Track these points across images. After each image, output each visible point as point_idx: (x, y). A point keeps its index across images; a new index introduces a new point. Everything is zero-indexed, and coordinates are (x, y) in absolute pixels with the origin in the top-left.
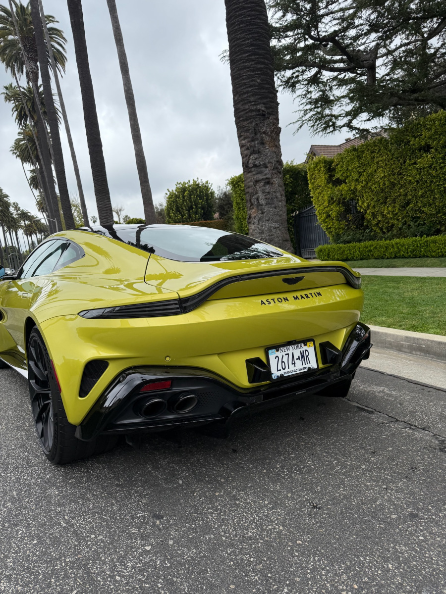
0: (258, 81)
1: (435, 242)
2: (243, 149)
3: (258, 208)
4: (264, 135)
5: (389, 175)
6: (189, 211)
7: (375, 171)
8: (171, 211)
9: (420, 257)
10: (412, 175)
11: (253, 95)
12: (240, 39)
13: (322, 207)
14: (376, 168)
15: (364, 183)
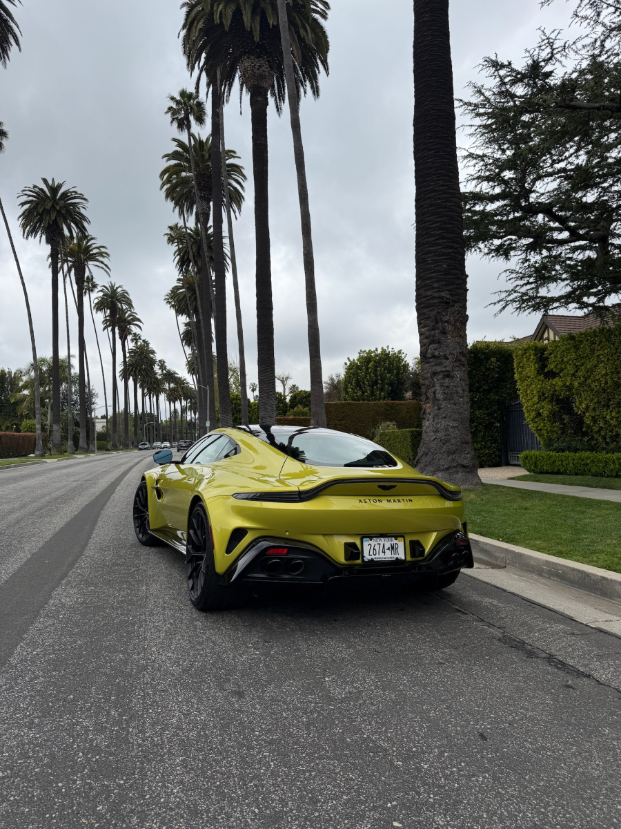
0: (444, 266)
2: (422, 337)
3: (434, 403)
4: (446, 324)
5: (612, 373)
6: (372, 387)
7: (596, 366)
8: (349, 385)
11: (437, 282)
12: (427, 222)
13: (530, 403)
14: (596, 362)
15: (582, 379)
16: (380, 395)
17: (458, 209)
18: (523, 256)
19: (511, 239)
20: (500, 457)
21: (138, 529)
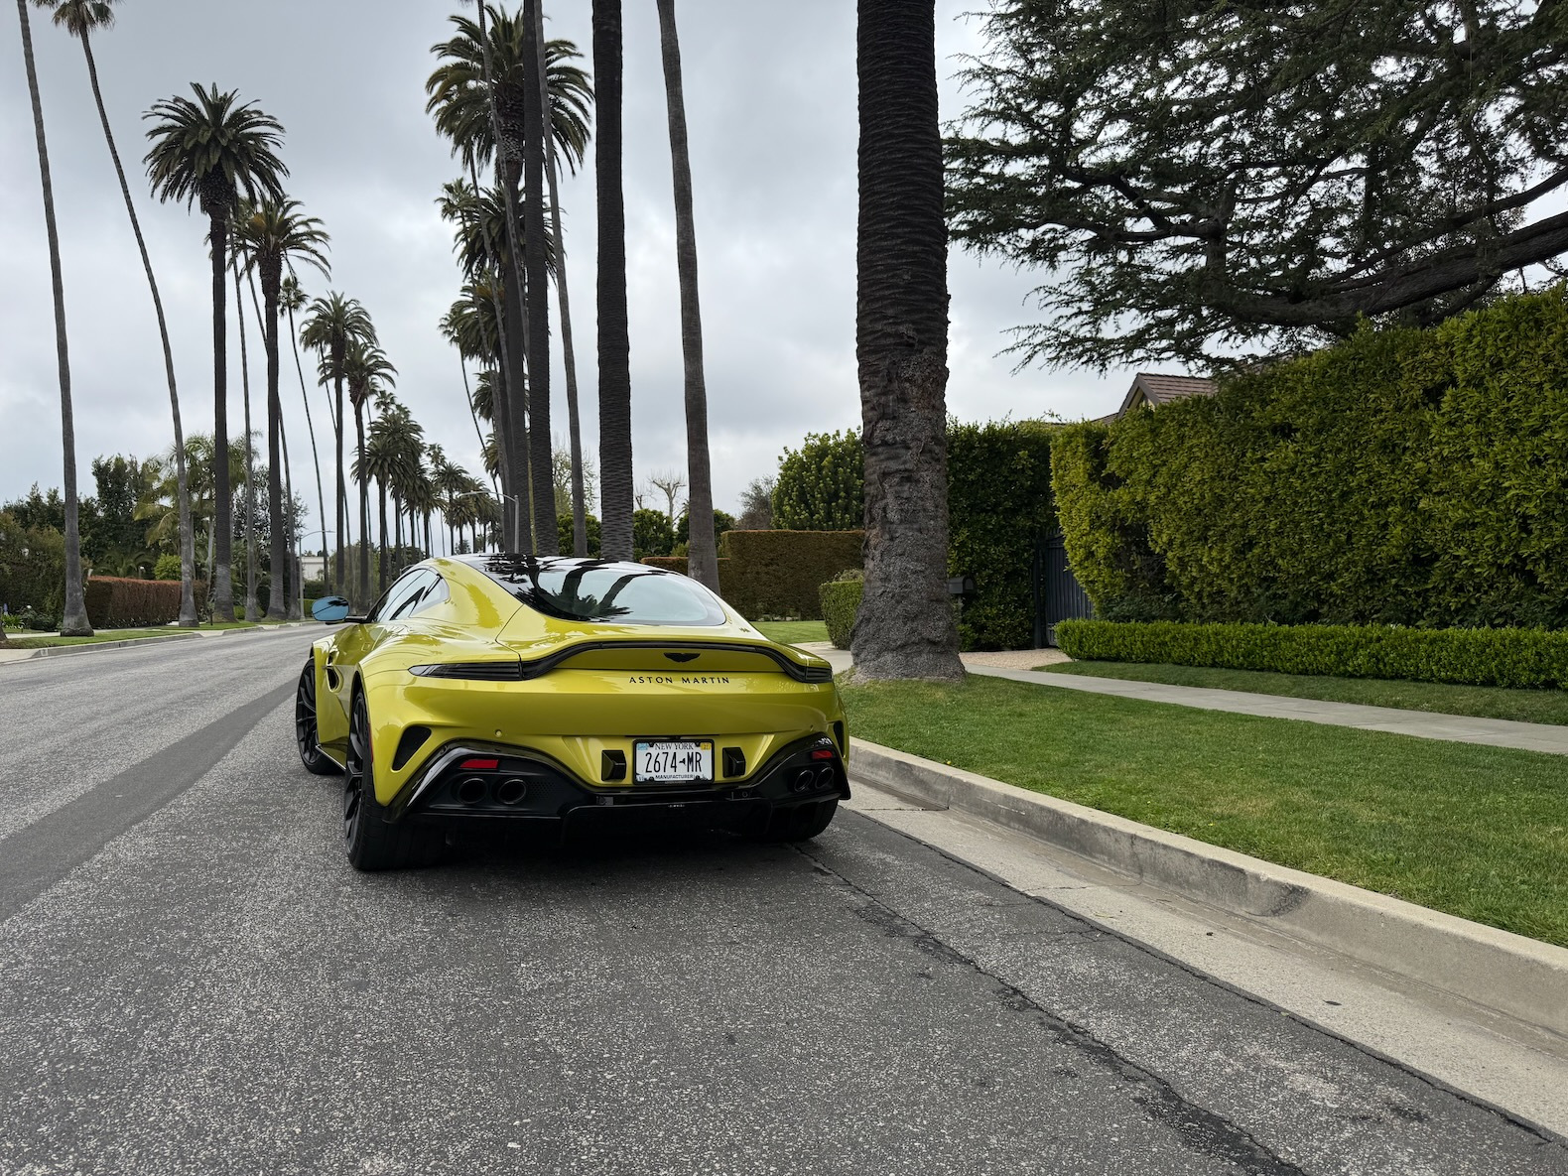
0: (906, 277)
1: (1289, 638)
2: (866, 405)
3: (883, 528)
4: (907, 385)
5: (1213, 479)
6: (829, 503)
8: (786, 499)
9: (1262, 670)
10: (1255, 486)
11: (892, 305)
12: (877, 193)
13: (1076, 534)
14: (1186, 459)
15: (1163, 490)
16: (843, 518)
17: (934, 172)
18: (1083, 261)
19: (1055, 230)
20: (1031, 632)
21: (303, 744)
